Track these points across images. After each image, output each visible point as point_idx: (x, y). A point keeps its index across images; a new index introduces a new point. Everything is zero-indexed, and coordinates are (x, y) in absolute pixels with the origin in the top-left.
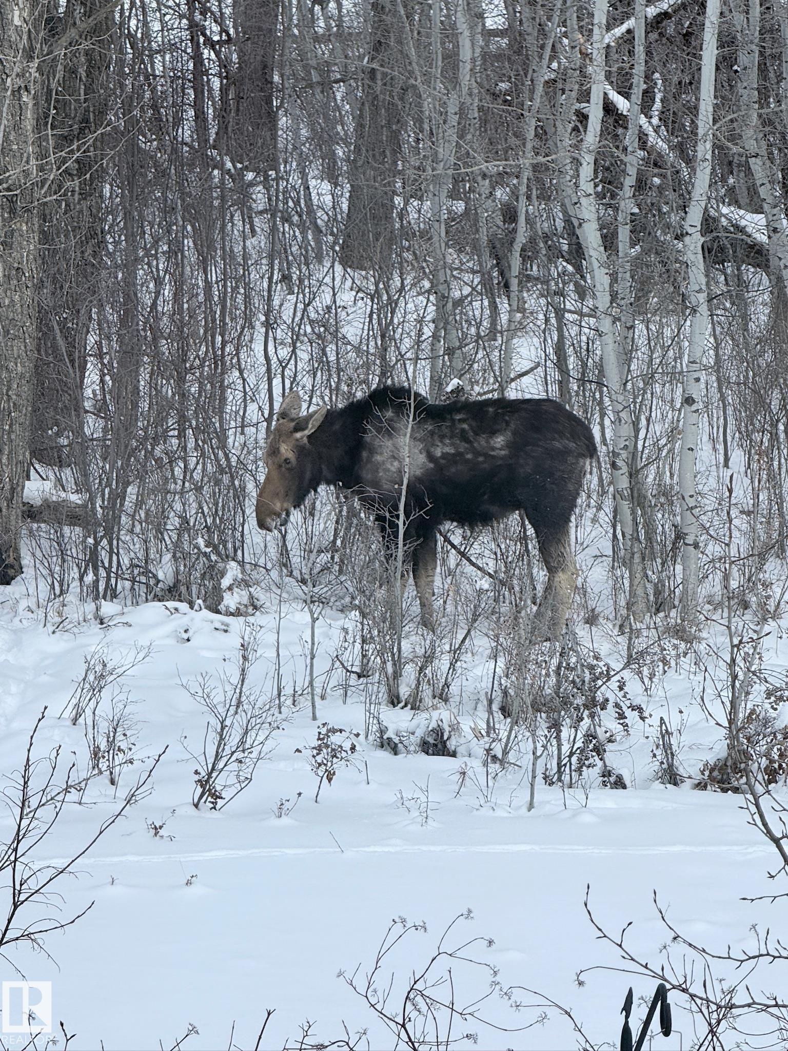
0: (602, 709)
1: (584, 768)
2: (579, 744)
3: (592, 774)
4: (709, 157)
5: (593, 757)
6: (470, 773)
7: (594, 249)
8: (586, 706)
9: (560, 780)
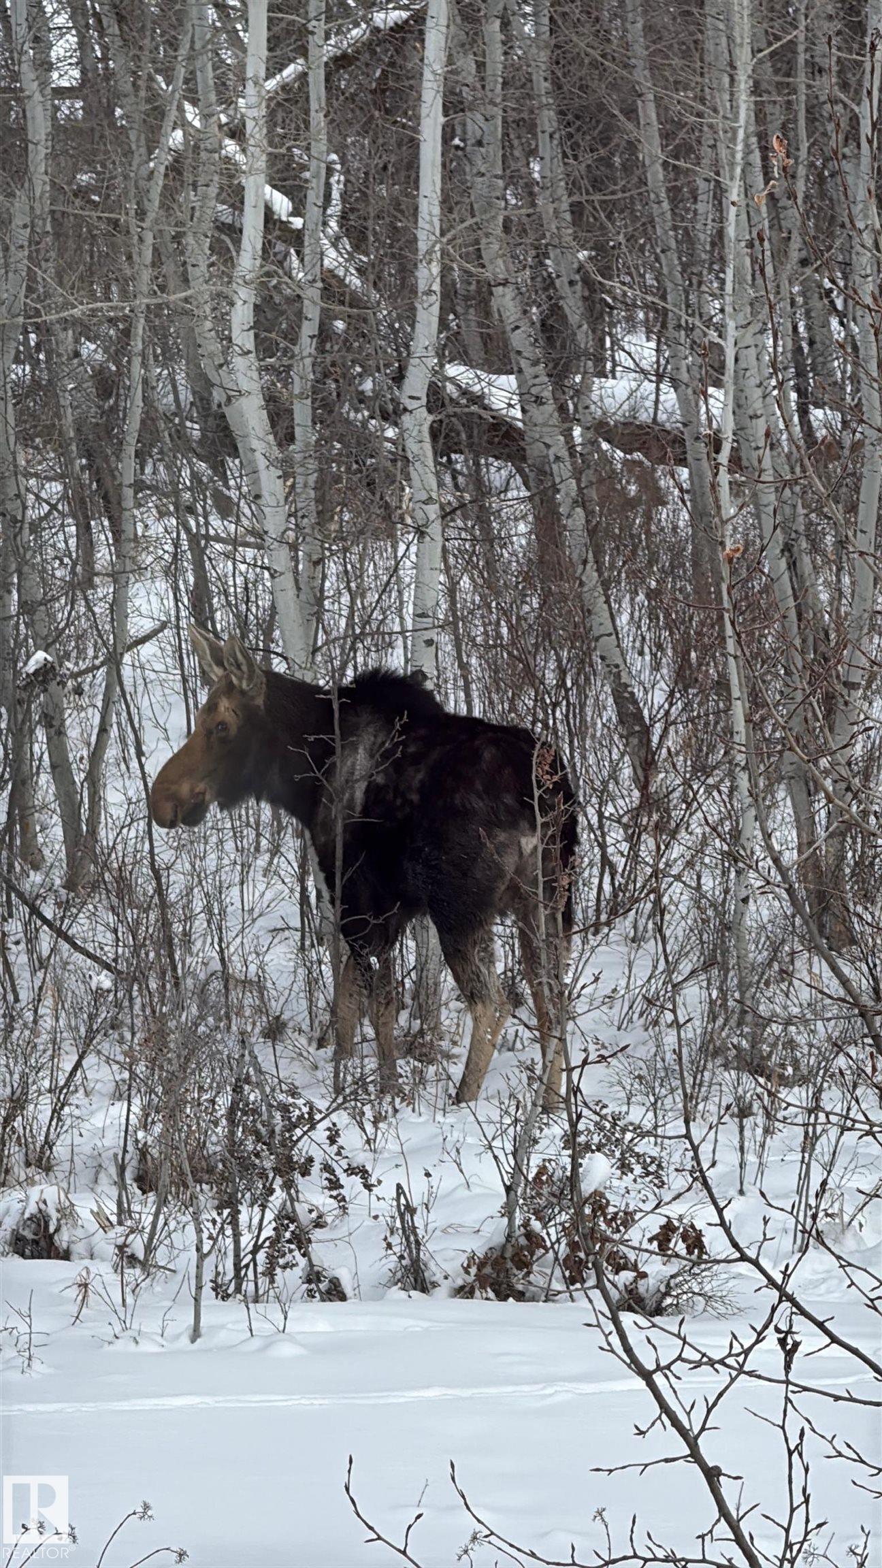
0: (303, 1175)
1: (278, 1270)
2: (268, 1232)
3: (291, 1278)
4: (436, 287)
5: (291, 1251)
6: (95, 1284)
7: (259, 439)
8: (277, 1171)
9: (238, 1290)
